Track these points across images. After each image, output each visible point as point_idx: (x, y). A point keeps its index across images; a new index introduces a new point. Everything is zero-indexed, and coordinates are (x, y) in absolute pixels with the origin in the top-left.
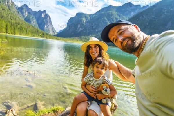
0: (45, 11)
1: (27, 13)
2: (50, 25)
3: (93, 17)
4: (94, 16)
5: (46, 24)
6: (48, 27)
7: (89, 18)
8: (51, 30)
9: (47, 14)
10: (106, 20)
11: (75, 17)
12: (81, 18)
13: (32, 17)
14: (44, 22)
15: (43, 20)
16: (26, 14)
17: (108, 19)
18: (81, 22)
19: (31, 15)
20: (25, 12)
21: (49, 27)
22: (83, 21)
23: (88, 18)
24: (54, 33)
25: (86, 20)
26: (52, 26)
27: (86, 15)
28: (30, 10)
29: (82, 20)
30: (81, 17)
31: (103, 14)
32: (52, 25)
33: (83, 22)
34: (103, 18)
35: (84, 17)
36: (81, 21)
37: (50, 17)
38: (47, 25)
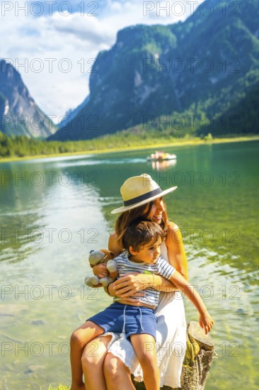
2: (22, 101)
3: (188, 30)
4: (191, 24)
5: (7, 102)
6: (14, 111)
7: (172, 37)
10: (243, 32)
11: (115, 48)
12: (140, 46)
17: (248, 24)
21: (21, 110)
22: (152, 57)
23: (167, 39)
24: (47, 130)
25: (163, 47)
26: (32, 104)
27: (159, 30)
29: (145, 52)
30: (140, 43)
32: (33, 100)
34: (228, 27)
35: (150, 42)
36: (143, 57)
38: (10, 104)
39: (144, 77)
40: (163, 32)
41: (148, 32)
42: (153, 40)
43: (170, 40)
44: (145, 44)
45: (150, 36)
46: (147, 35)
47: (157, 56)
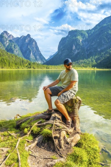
0: (29, 35)
1: (8, 41)
3: (92, 33)
4: (93, 31)
5: (32, 51)
7: (87, 35)
8: (39, 58)
9: (32, 38)
11: (67, 36)
12: (76, 37)
13: (14, 45)
14: (29, 48)
15: (28, 47)
16: (7, 43)
18: (77, 42)
19: (13, 43)
20: (6, 41)
22: (79, 40)
23: (85, 35)
24: (43, 61)
25: (83, 38)
27: (82, 32)
28: (11, 37)
29: (77, 39)
30: (76, 36)
31: (105, 27)
33: (79, 42)
34: (106, 33)
37: (35, 41)
39: (76, 47)
40: (84, 33)
41: (79, 32)
42: (80, 35)
43: (86, 35)
44: (78, 36)
45: (79, 34)
46: (78, 33)
47: (81, 40)
